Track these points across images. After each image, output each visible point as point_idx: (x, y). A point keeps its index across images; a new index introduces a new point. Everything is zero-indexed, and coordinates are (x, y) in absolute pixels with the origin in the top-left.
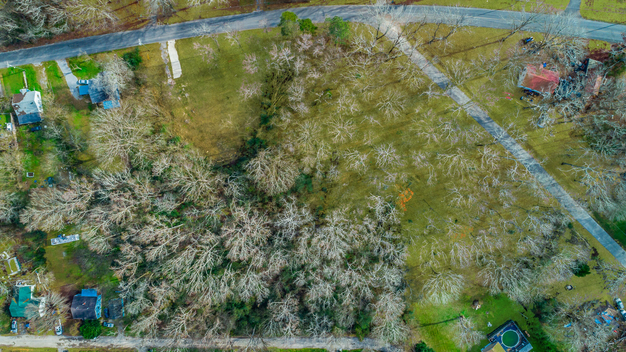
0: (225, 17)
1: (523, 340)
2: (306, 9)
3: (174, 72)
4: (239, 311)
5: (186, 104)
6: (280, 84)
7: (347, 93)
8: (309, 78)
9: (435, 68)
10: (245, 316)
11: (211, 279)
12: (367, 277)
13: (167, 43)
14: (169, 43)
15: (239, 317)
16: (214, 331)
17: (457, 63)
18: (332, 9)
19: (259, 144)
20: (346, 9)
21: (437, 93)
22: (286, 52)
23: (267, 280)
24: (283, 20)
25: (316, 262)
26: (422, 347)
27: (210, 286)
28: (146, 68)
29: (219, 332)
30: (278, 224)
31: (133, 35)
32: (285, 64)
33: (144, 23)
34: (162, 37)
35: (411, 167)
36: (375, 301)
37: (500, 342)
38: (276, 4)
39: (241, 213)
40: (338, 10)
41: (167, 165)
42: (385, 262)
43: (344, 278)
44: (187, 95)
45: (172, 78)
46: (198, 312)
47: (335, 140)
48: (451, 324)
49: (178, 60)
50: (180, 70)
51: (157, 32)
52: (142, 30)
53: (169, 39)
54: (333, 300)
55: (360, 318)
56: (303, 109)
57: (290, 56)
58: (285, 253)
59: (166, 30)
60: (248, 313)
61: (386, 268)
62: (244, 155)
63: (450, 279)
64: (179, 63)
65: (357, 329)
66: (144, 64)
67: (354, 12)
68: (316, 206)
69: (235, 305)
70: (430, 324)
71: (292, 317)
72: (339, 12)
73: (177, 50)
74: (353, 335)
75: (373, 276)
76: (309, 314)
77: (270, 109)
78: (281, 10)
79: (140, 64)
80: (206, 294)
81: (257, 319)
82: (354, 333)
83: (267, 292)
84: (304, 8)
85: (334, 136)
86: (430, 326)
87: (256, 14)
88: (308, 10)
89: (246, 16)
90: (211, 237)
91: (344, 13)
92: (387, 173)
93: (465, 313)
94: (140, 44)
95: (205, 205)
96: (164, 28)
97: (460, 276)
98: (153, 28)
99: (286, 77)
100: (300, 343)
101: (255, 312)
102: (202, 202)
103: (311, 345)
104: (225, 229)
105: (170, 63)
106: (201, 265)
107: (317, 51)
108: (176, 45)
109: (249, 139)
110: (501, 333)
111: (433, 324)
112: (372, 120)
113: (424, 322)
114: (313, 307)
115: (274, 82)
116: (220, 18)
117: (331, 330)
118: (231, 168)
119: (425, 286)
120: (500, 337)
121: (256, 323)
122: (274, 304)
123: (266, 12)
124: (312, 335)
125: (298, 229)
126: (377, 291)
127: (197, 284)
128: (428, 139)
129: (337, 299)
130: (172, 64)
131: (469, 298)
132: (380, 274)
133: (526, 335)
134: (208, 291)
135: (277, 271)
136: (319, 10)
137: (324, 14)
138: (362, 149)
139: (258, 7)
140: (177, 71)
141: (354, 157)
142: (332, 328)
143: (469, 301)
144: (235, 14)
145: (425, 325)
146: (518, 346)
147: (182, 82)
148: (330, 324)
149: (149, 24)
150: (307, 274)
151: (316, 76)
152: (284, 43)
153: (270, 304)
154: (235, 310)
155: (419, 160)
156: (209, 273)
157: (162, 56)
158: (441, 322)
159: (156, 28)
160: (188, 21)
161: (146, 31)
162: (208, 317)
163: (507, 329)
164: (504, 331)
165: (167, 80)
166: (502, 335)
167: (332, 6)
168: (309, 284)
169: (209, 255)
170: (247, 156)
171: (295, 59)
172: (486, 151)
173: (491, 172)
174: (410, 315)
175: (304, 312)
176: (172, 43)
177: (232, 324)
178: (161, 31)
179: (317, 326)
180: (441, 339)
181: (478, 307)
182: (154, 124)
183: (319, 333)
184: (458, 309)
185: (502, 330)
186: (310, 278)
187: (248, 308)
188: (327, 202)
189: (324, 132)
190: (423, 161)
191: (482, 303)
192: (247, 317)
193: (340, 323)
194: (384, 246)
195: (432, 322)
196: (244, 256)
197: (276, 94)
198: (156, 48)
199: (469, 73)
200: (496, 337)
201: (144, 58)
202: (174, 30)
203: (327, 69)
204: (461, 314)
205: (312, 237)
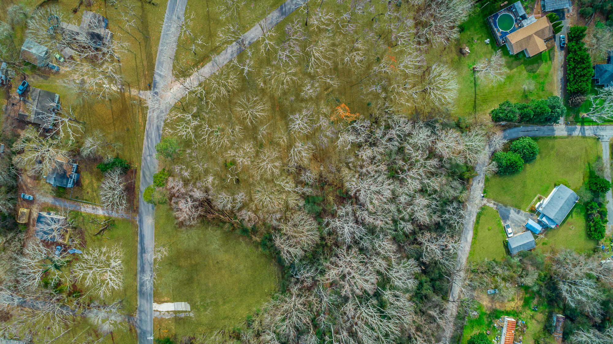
0: (139, 251)
1: (509, 10)
2: (144, 172)
3: (184, 309)
4: (425, 287)
5: (217, 303)
6: (212, 211)
7: (232, 153)
8: (212, 186)
9: (222, 53)
10: (430, 282)
11: (389, 311)
12: (417, 161)
13: (155, 311)
14: (156, 309)
15: (431, 288)
16: (440, 318)
17: (221, 35)
18: (147, 147)
19: (267, 240)
20: (150, 132)
21: (248, 61)
22: (182, 205)
23: (400, 259)
24: (150, 202)
25: (393, 208)
26: (496, 114)
27: (396, 314)
28: (175, 335)
29: (442, 312)
30: (348, 240)
31: (142, 341)
32: (193, 206)
33: (133, 328)
34: (149, 314)
35: (316, 100)
36: (441, 158)
37: (506, 34)
38: (133, 201)
39: (332, 274)
40: (149, 140)
41: (273, 335)
42: (406, 140)
43: (414, 185)
44: (208, 301)
45: (189, 312)
46: (418, 329)
47: (277, 172)
48: (479, 82)
49: (173, 304)
50: (183, 303)
51: (143, 318)
52: (139, 331)
53: (151, 308)
54: (433, 198)
55: (455, 171)
56: (241, 196)
57: (187, 201)
58: (378, 237)
59: (142, 309)
60: (428, 279)
61: (411, 141)
62: (275, 257)
63: (434, 78)
64: (176, 303)
65: (465, 177)
66: (172, 336)
67: (153, 125)
68: (337, 196)
69: (418, 290)
70: (475, 102)
71: (442, 242)
72: (151, 139)
73: (163, 302)
74: (471, 180)
75: (417, 156)
76: (441, 223)
77: (235, 225)
78: (140, 196)
79: (171, 340)
80: (403, 320)
81: (437, 271)
82: (468, 180)
83: (412, 262)
84: (141, 174)
85: (273, 172)
86: (477, 102)
87: (141, 221)
88: (144, 170)
89: (141, 231)
90: (349, 308)
91: (153, 135)
92: (318, 125)
93: (471, 65)
94: (152, 338)
95: (317, 307)
96: (141, 312)
97: (433, 67)
98: (138, 321)
99: (206, 204)
100: (468, 234)
101: (429, 272)
102: (314, 310)
103: (472, 223)
104: (344, 293)
105: (175, 312)
106: (375, 321)
107: (186, 174)
108: (158, 303)
109: (260, 249)
110: (498, 31)
111: (475, 99)
112: (263, 130)
113: (471, 107)
114: (436, 218)
115: (209, 216)
116: (139, 256)
117: (461, 203)
118: (286, 271)
119: (437, 104)
120: (502, 32)
121: (439, 273)
122: (425, 256)
123: (140, 211)
124: (462, 223)
125: (357, 222)
126: (432, 154)
127: (391, 326)
128: (291, 79)
129: (432, 194)
130: (177, 310)
131: (456, 57)
132: (416, 148)
133: (505, 6)
134: (401, 318)
135: (394, 247)
136: (145, 159)
137: (150, 155)
138: (290, 146)
139: (134, 218)
140: (183, 306)
141: (296, 155)
142: (460, 202)
143: (460, 59)
144: (137, 241)
145: (475, 107)
146: (515, 16)
147: (195, 303)
148: (455, 205)
149: (135, 324)
150: (403, 219)
151: (210, 179)
152: (174, 205)
153: (425, 260)
154: (424, 292)
155: (311, 91)
156: (383, 312)
157: (167, 318)
158: (475, 91)
159: (138, 318)
160: (136, 286)
161: (140, 328)
162: (425, 320)
163: (495, 24)
164: (496, 27)
165: (191, 318)
166: (501, 30)
167: (144, 146)
168: (413, 219)
169: (366, 311)
170: (277, 254)
171: (191, 197)
172: (314, 21)
173: (336, 18)
174: (462, 121)
175: (438, 228)
176: (156, 306)
177: (436, 298)
178: (143, 314)
179: (454, 217)
180: (491, 93)
181: (467, 50)
182: (231, 336)
183: (461, 217)
184: (466, 72)
185: (495, 29)
186: (407, 217)
187: (424, 278)
188: (335, 184)
189: (267, 181)
190: (312, 86)
191: (465, 45)
192: (432, 280)
193: (456, 195)
194: (390, 140)
195: (473, 99)
196: (373, 278)
197: (222, 217)
198: (159, 322)
199: (233, 26)
200: (501, 37)
201: (166, 336)
202: (144, 302)
203: (205, 166)
204: (471, 68)
205: (367, 210)
